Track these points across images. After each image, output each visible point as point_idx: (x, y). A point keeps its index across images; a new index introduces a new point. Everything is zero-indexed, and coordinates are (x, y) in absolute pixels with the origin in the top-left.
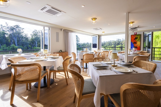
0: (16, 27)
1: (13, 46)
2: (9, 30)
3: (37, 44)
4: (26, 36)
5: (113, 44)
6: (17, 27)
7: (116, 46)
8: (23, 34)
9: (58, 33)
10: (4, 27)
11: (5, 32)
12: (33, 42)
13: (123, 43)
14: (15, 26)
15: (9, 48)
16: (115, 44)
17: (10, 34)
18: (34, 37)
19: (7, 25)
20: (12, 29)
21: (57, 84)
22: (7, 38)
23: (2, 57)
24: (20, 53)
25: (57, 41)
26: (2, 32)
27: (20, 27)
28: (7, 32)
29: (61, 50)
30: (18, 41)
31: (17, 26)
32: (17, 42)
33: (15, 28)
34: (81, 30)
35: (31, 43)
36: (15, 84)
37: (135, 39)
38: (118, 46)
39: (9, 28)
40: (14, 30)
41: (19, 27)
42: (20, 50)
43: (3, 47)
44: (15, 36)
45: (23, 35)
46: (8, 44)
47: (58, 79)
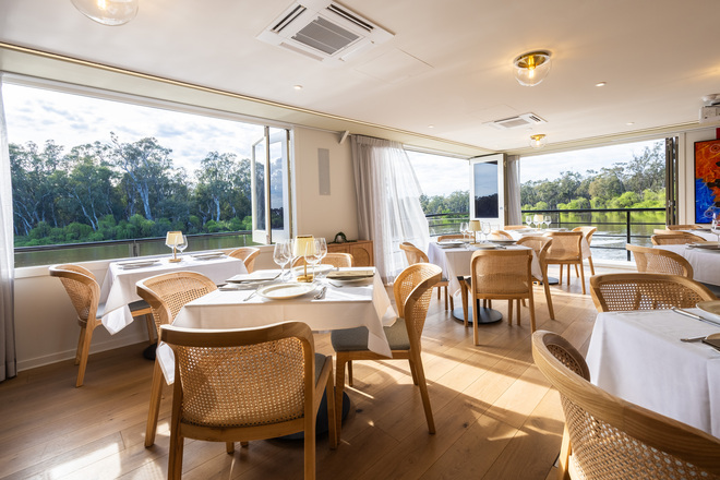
0: (144, 145)
1: (137, 221)
2: (123, 160)
3: (218, 209)
4: (179, 180)
6: (149, 147)
7: (558, 206)
8: (169, 170)
9: (328, 151)
10: (105, 149)
11: (110, 168)
12: (204, 203)
13: (591, 192)
14: (142, 142)
15: (124, 228)
16: (552, 197)
17: (126, 174)
18: (206, 182)
19: (115, 141)
20: (133, 155)
21: (371, 424)
22: (116, 189)
23: (107, 269)
24: (178, 251)
25: (321, 193)
26: (100, 170)
27: (158, 147)
28: (117, 169)
29: (341, 234)
30: (154, 200)
31: (148, 140)
32: (151, 205)
33: (141, 149)
34: (430, 130)
35: (197, 206)
36: (182, 440)
37: (718, 164)
38: (568, 207)
39: (123, 151)
40: (140, 159)
41: (156, 144)
42: (175, 239)
43: (105, 226)
44: (141, 181)
45: (169, 178)
46: (120, 214)
47: (366, 387)
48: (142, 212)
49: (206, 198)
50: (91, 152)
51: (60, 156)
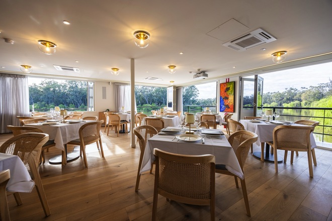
5: (274, 99)
13: (302, 98)
16: (280, 100)
29: (108, 109)
37: (225, 92)
38: (289, 105)
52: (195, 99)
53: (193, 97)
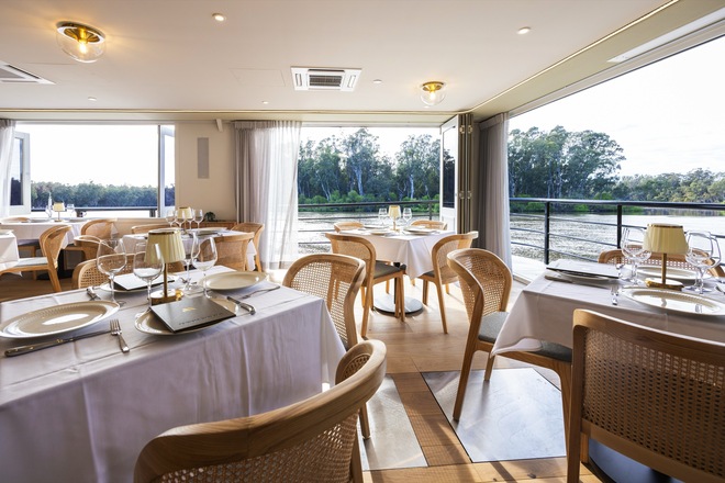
0: (359, 135)
1: (354, 196)
3: (413, 187)
4: (386, 162)
6: (363, 136)
8: (378, 154)
10: (338, 140)
11: (340, 155)
12: (401, 182)
17: (349, 159)
18: (405, 163)
20: (353, 143)
22: (342, 171)
26: (334, 157)
27: (369, 136)
28: (344, 155)
29: (209, 213)
30: (365, 179)
32: (363, 183)
33: (358, 138)
35: (396, 185)
39: (347, 141)
40: (358, 146)
44: (357, 165)
45: (378, 160)
48: (356, 189)
49: (403, 177)
50: (330, 143)
51: (313, 149)
52: (606, 176)
53: (598, 171)
